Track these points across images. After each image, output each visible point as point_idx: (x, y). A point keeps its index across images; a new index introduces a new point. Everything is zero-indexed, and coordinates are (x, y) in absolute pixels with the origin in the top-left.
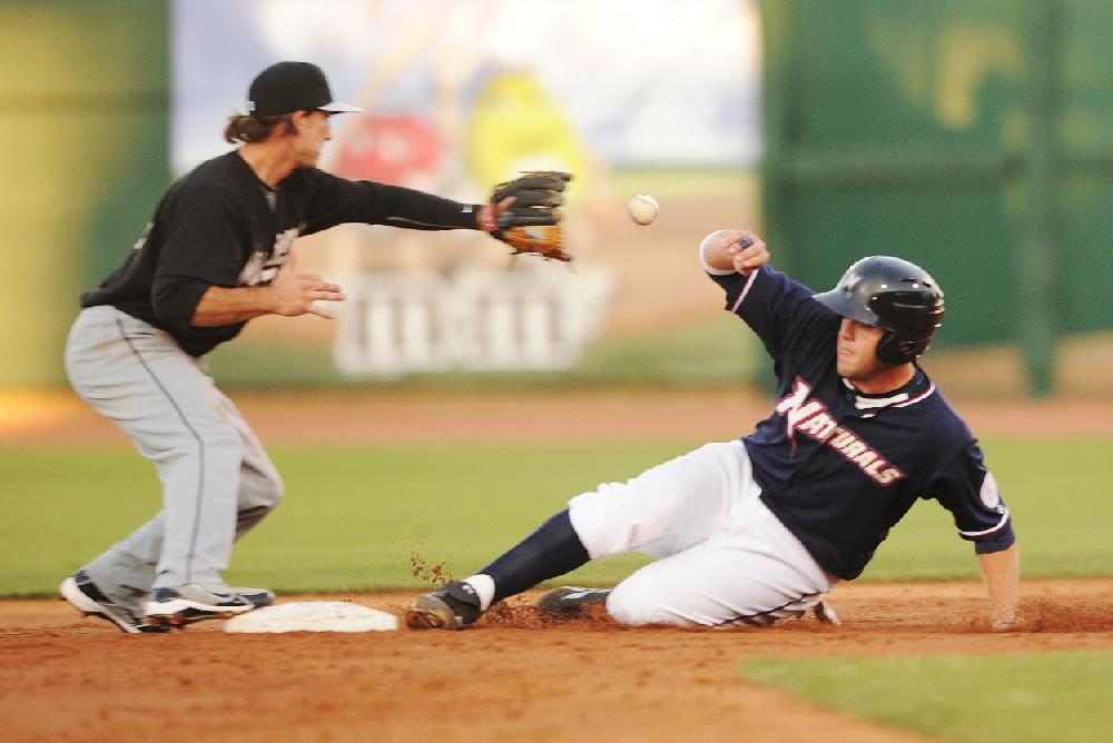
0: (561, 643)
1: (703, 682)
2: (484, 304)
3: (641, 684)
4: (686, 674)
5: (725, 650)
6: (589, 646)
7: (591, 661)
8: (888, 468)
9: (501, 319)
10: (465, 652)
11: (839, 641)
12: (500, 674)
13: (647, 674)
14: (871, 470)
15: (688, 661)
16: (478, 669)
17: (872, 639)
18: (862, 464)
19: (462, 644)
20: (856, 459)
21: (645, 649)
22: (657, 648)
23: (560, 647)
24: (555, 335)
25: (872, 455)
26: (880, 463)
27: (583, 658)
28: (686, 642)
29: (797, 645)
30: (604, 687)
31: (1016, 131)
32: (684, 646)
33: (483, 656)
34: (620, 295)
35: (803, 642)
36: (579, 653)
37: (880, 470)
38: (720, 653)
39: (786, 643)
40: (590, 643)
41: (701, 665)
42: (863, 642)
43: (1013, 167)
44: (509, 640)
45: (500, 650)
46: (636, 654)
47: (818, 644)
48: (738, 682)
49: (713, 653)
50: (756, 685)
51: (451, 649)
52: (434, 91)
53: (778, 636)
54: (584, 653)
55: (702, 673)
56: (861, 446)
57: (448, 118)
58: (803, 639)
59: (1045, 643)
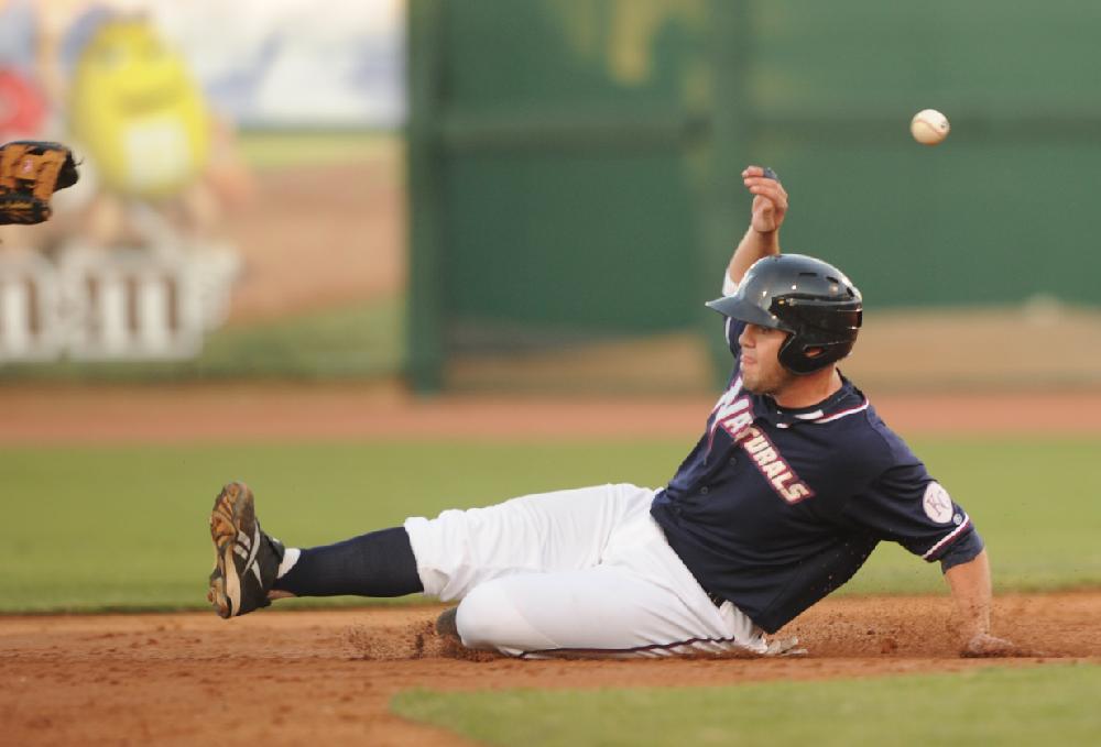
0: (185, 674)
1: (348, 718)
2: (92, 286)
3: (278, 722)
4: (328, 710)
5: (373, 681)
6: (219, 678)
7: (220, 694)
8: (795, 483)
9: (113, 302)
10: (74, 684)
11: (503, 672)
12: (115, 710)
13: (285, 709)
14: (778, 483)
15: (333, 694)
16: (91, 704)
17: (542, 669)
18: (770, 475)
19: (70, 676)
20: (765, 469)
21: (281, 681)
22: (297, 680)
23: (186, 679)
24: (173, 320)
25: (781, 466)
26: (788, 476)
27: (211, 691)
28: (330, 673)
29: (457, 676)
30: (234, 725)
31: (698, 88)
32: (326, 677)
33: (96, 689)
34: (248, 274)
35: (463, 673)
36: (206, 686)
37: (787, 484)
38: (368, 685)
39: (443, 674)
40: (218, 674)
41: (347, 699)
42: (532, 673)
43: (696, 129)
44: (126, 671)
45: (114, 683)
46: (271, 688)
47: (480, 674)
48: (389, 718)
49: (360, 685)
50: (409, 723)
51: (59, 681)
52: (34, 41)
53: (436, 666)
54: (212, 686)
55: (348, 708)
56: (772, 454)
57: (52, 73)
58: (464, 669)
59: (740, 673)
